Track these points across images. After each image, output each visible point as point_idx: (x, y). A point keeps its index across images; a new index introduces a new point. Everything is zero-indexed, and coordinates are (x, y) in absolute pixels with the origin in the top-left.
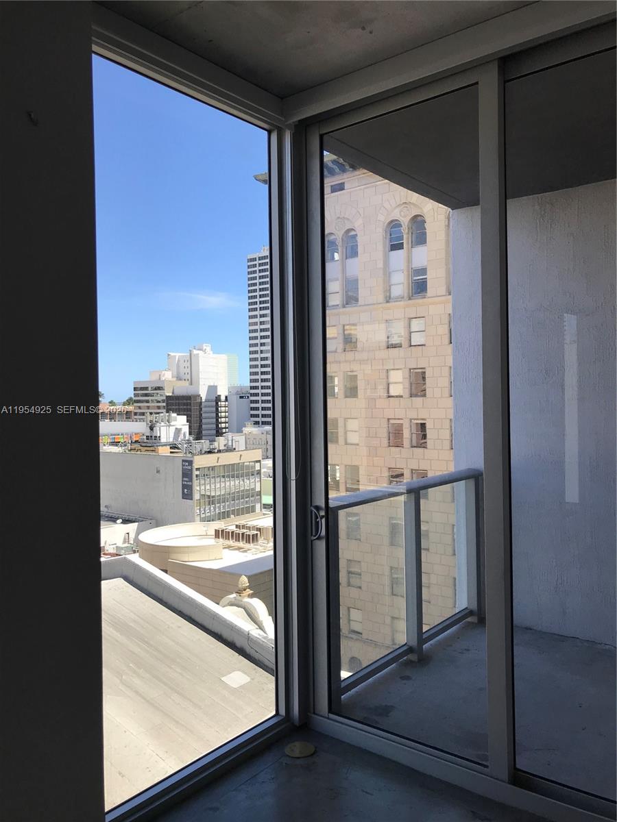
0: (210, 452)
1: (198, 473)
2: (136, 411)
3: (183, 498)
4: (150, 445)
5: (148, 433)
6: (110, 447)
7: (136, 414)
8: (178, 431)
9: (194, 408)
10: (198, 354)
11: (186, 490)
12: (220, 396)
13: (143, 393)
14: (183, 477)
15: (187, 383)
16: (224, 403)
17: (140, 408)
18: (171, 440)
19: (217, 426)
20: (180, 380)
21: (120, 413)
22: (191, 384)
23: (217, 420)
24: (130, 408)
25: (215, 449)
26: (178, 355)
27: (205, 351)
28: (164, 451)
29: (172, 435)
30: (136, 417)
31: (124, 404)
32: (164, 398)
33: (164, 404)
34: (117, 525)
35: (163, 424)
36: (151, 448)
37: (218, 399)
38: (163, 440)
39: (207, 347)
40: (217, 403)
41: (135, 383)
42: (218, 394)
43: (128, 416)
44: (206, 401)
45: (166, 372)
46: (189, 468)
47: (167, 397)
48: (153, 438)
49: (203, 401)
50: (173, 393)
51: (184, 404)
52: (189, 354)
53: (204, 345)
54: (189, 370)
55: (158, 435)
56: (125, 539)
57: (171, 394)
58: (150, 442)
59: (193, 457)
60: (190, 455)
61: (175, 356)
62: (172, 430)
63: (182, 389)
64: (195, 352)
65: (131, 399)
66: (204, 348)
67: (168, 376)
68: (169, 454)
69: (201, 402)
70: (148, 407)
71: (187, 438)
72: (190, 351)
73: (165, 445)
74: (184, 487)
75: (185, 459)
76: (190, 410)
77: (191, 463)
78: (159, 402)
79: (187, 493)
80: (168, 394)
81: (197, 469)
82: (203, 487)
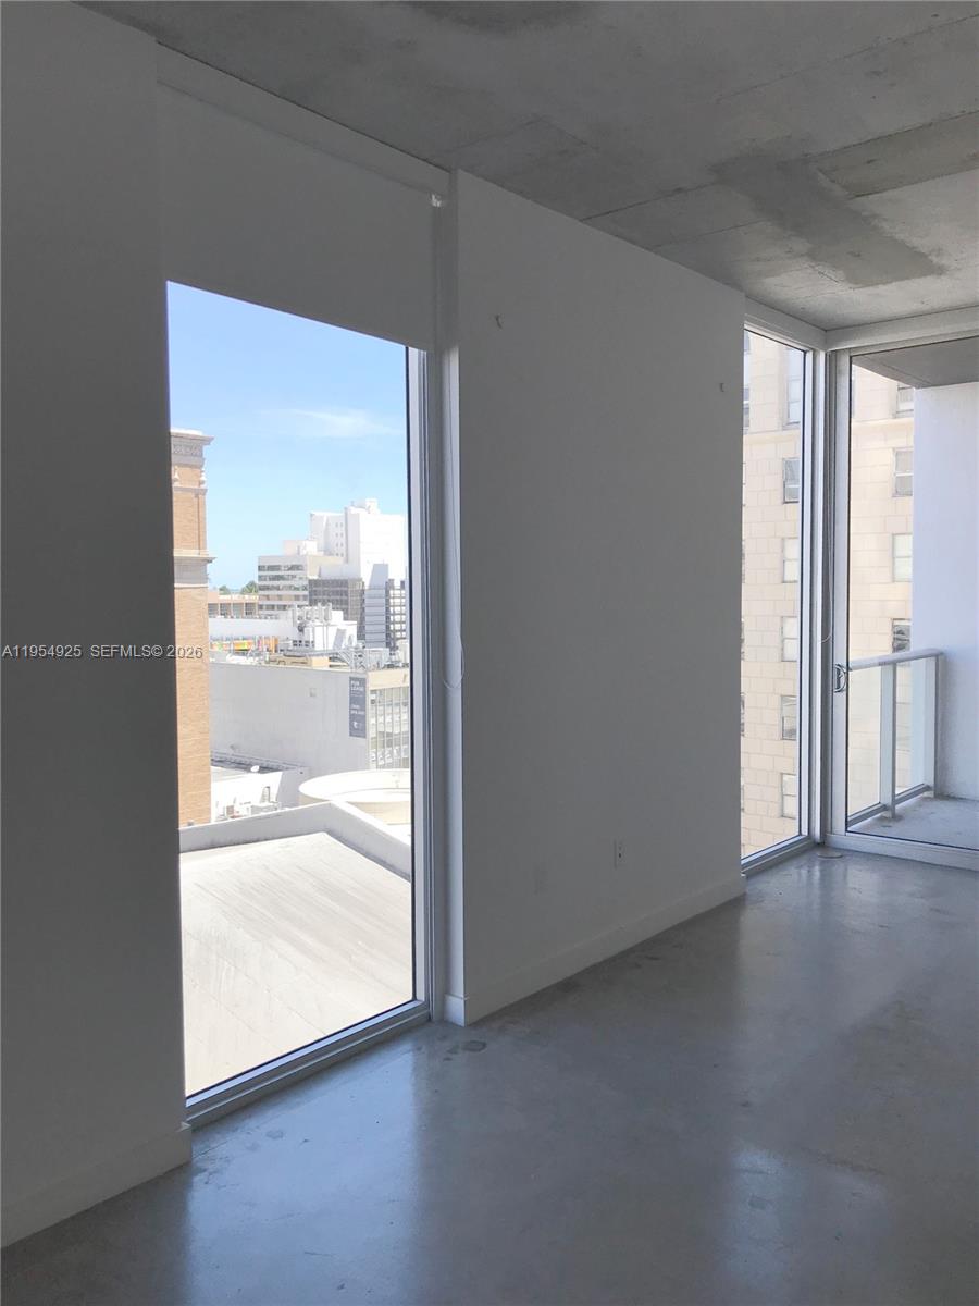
0: (390, 666)
1: (373, 697)
2: (261, 603)
3: (351, 735)
4: (299, 654)
5: (295, 635)
6: (234, 657)
7: (261, 607)
8: (340, 634)
9: (353, 599)
10: (358, 514)
11: (355, 723)
12: (393, 580)
13: (272, 574)
14: (351, 703)
15: (340, 561)
16: (399, 592)
17: (268, 597)
18: (330, 647)
19: (388, 627)
20: (331, 554)
21: (237, 605)
22: (347, 561)
23: (388, 618)
24: (253, 598)
25: (399, 662)
26: (326, 515)
27: (368, 510)
28: (320, 663)
29: (332, 640)
30: (261, 612)
31: (243, 592)
32: (306, 583)
33: (306, 593)
34: (250, 774)
35: (317, 622)
36: (301, 660)
37: (389, 585)
38: (319, 647)
39: (372, 503)
40: (387, 592)
41: (260, 558)
42: (390, 577)
43: (249, 610)
44: (370, 589)
45: (307, 542)
46: (362, 689)
47: (310, 581)
48: (303, 643)
49: (366, 588)
50: (319, 576)
51: (337, 593)
52: (343, 514)
53: (368, 500)
54: (343, 540)
55: (311, 640)
56: (263, 796)
57: (316, 577)
58: (299, 650)
59: (365, 673)
60: (361, 670)
61: (322, 517)
62: (332, 632)
63: (333, 568)
64: (353, 511)
65: (252, 584)
66: (368, 504)
67: (311, 548)
68: (328, 669)
69: (363, 590)
70: (280, 597)
71: (354, 645)
72: (346, 509)
73: (322, 655)
74: (352, 718)
75: (353, 675)
76: (347, 603)
77: (363, 682)
78: (297, 589)
79: (358, 727)
80: (311, 577)
81: (373, 692)
82: (381, 719)
